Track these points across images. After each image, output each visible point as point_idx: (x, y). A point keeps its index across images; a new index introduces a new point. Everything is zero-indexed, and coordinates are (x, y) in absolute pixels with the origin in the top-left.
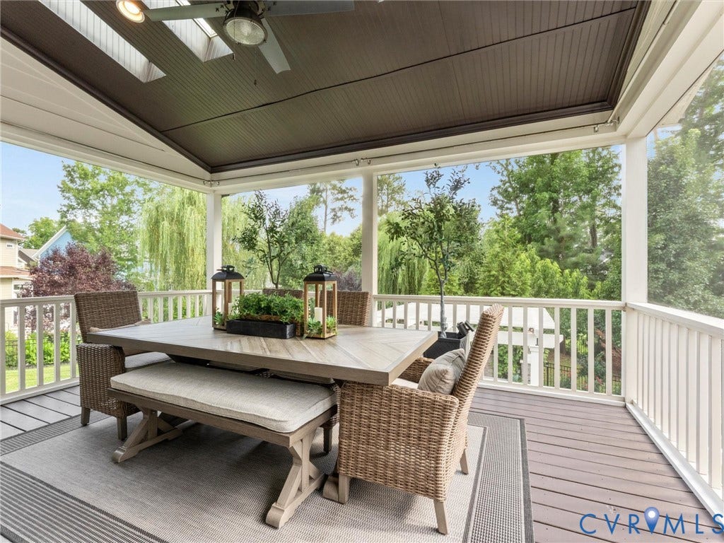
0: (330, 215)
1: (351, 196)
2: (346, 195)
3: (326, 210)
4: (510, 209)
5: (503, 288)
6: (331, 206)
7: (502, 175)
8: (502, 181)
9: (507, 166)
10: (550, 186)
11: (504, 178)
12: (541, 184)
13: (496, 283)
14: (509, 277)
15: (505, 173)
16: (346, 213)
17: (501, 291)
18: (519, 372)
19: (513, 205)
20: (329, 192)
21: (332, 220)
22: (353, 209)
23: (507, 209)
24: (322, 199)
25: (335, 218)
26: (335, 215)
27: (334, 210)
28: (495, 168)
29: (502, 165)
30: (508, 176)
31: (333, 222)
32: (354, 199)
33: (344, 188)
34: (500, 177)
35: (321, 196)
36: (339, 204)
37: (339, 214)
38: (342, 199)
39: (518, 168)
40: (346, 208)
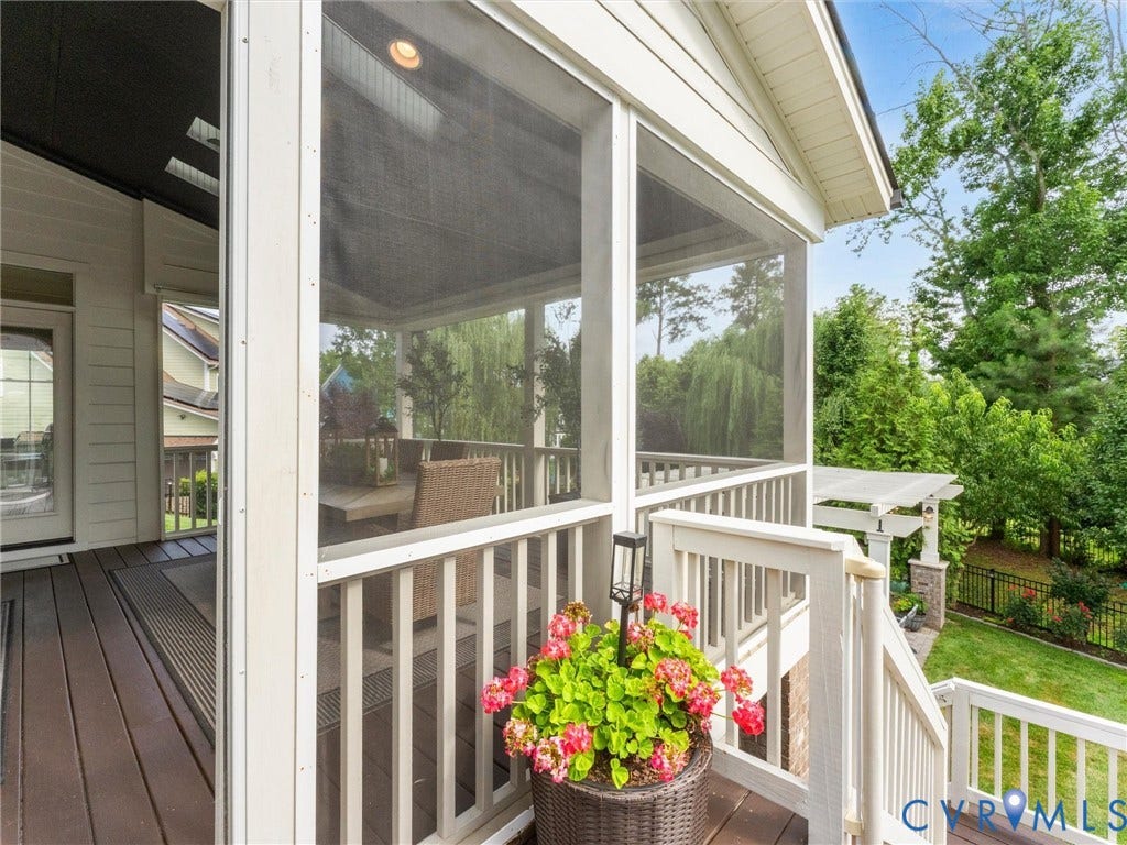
0: (666, 331)
1: (700, 299)
2: (691, 298)
3: (661, 322)
4: (952, 305)
5: (882, 442)
6: (668, 316)
7: (935, 248)
8: (934, 259)
9: (946, 231)
10: (1023, 262)
11: (938, 255)
12: (1002, 259)
13: (869, 433)
14: (892, 423)
15: (941, 245)
16: (691, 326)
17: (878, 445)
18: (905, 577)
19: (957, 298)
20: (665, 296)
21: (669, 337)
22: (702, 318)
23: (945, 305)
24: (653, 306)
25: (675, 334)
26: (674, 329)
27: (672, 321)
28: (920, 239)
29: (937, 233)
30: (946, 248)
31: (672, 340)
32: (705, 302)
33: (687, 288)
34: (930, 252)
35: (654, 302)
36: (682, 311)
37: (681, 327)
38: (685, 304)
39: (968, 233)
40: (691, 317)
